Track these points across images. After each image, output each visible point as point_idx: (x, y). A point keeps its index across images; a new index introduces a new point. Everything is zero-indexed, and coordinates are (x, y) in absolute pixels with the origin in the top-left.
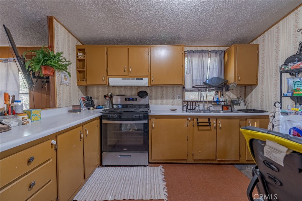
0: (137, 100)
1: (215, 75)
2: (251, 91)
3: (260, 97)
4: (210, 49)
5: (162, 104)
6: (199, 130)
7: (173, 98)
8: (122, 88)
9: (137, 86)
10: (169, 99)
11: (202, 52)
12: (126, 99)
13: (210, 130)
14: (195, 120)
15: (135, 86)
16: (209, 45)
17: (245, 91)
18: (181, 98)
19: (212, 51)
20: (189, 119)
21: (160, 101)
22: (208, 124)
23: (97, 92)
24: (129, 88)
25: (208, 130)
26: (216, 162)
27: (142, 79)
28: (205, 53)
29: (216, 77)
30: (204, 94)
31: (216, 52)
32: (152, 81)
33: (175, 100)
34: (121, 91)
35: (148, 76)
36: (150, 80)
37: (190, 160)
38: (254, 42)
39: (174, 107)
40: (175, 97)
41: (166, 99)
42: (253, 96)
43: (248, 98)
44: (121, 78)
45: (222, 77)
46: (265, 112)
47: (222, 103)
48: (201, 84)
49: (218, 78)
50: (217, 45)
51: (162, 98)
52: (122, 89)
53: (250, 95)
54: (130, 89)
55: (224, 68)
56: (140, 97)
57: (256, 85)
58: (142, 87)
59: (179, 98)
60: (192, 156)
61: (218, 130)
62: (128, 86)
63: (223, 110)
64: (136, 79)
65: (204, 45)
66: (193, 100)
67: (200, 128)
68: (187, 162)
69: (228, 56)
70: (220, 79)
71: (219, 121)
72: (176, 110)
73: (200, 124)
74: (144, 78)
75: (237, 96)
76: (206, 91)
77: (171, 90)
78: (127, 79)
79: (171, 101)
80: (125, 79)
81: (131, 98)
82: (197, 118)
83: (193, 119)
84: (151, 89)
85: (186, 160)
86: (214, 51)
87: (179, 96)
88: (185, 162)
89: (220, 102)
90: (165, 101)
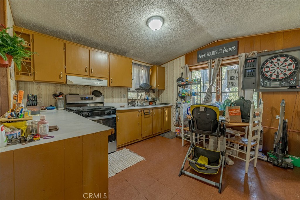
0: (93, 99)
1: (145, 82)
2: (162, 93)
3: (166, 96)
4: (143, 64)
5: (113, 102)
6: (145, 118)
7: (121, 97)
8: (74, 86)
9: (90, 86)
10: (118, 97)
11: (139, 65)
12: (82, 98)
13: (150, 117)
14: (143, 111)
15: (88, 86)
16: (142, 61)
17: (158, 93)
18: (126, 97)
19: (144, 66)
20: (140, 111)
21: (111, 100)
22: (149, 113)
23: (38, 90)
24: (81, 87)
25: (149, 117)
26: (152, 136)
27: (102, 80)
28: (140, 66)
29: (145, 83)
30: (140, 94)
31: (146, 67)
32: (111, 83)
33: (122, 99)
34: (73, 90)
35: (107, 78)
36: (110, 82)
37: (140, 139)
38: (163, 66)
39: (122, 104)
40: (122, 96)
41: (116, 98)
42: (163, 96)
43: (160, 97)
44: (82, 78)
45: (149, 84)
46: (169, 104)
47: (150, 100)
48: (138, 87)
49: (146, 84)
50: (146, 62)
51: (113, 97)
52: (74, 88)
53: (161, 96)
54: (83, 89)
55: (150, 77)
56: (95, 96)
57: (164, 90)
58: (95, 87)
59: (125, 97)
60: (141, 135)
61: (153, 116)
62: (80, 85)
63: (149, 104)
64: (97, 80)
65: (139, 61)
66: (133, 98)
67: (146, 116)
68: (139, 140)
69: (152, 71)
70: (147, 84)
71: (154, 111)
72: (124, 106)
73: (145, 114)
74: (103, 80)
75: (155, 96)
76: (141, 92)
77: (119, 90)
78: (88, 79)
79: (119, 99)
80: (86, 79)
81: (87, 97)
82: (144, 109)
83: (142, 111)
84: (103, 89)
85: (138, 139)
86: (145, 66)
87: (125, 96)
88: (138, 141)
89: (149, 99)
90: (115, 100)
